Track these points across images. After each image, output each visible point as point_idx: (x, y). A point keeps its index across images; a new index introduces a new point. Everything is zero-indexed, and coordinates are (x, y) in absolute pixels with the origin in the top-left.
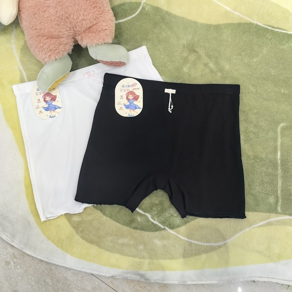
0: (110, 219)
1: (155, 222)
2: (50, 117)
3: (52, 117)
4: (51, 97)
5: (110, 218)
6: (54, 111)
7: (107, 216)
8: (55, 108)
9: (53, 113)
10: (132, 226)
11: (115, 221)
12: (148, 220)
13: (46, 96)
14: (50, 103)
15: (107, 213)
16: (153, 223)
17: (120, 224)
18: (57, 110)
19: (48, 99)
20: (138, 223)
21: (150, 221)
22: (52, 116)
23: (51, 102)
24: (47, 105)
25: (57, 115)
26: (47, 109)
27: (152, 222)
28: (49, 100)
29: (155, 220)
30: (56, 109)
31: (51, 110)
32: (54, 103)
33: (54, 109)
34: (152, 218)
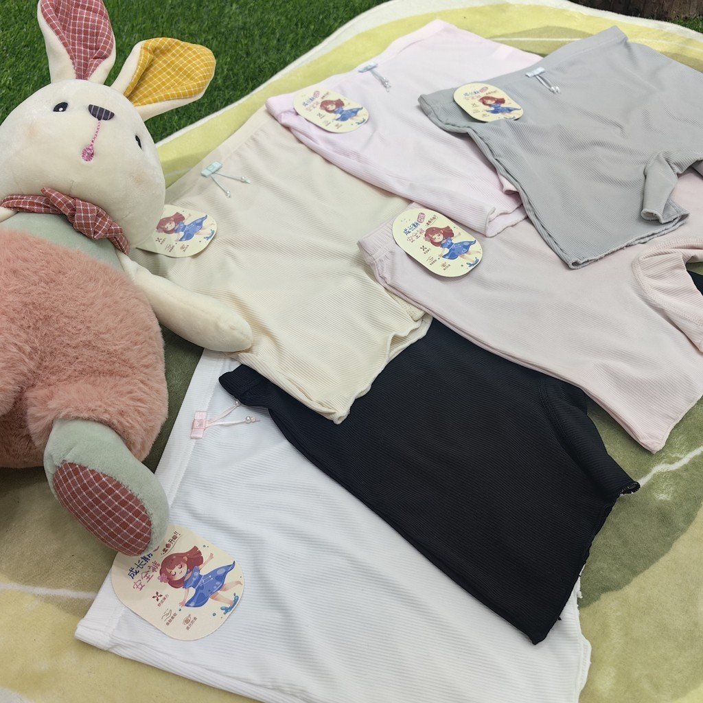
0: (641, 576)
1: (686, 460)
2: (226, 610)
3: (231, 608)
4: (184, 561)
5: (635, 573)
6: (224, 587)
7: (628, 582)
8: (219, 578)
9: (226, 595)
10: (681, 525)
11: (650, 565)
12: (675, 475)
13: (169, 571)
14: (194, 579)
15: (616, 576)
16: (686, 468)
17: (663, 555)
18: (229, 579)
19: (179, 572)
20: (676, 504)
21: (678, 470)
22: (228, 606)
23: (196, 574)
24: (191, 588)
25: (238, 590)
26: (199, 600)
27: (682, 467)
28: (187, 573)
29: (679, 459)
30: (221, 578)
31: (212, 593)
32: (205, 570)
33: (218, 583)
34: (671, 463)
